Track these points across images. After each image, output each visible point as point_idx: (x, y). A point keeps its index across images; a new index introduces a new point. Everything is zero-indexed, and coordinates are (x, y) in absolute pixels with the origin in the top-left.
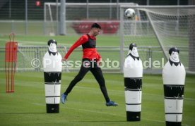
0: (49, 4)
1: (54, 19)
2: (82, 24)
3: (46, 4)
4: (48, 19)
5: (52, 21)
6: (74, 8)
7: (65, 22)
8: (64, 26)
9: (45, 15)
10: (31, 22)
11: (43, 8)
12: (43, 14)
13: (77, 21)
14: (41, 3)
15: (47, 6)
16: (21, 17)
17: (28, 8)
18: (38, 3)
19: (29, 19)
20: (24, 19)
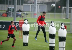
0: (64, 7)
3: (63, 7)
5: (64, 13)
7: (69, 14)
9: (62, 11)
11: (61, 9)
12: (61, 11)
14: (61, 7)
15: (63, 8)
17: (56, 9)
19: (56, 13)
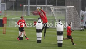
1: (26, 10)
2: (35, 12)
3: (23, 5)
4: (24, 10)
6: (32, 7)
7: (29, 11)
8: (29, 12)
10: (18, 11)
13: (33, 11)
16: (16, 9)
17: (18, 7)
18: (21, 5)
20: (16, 10)
